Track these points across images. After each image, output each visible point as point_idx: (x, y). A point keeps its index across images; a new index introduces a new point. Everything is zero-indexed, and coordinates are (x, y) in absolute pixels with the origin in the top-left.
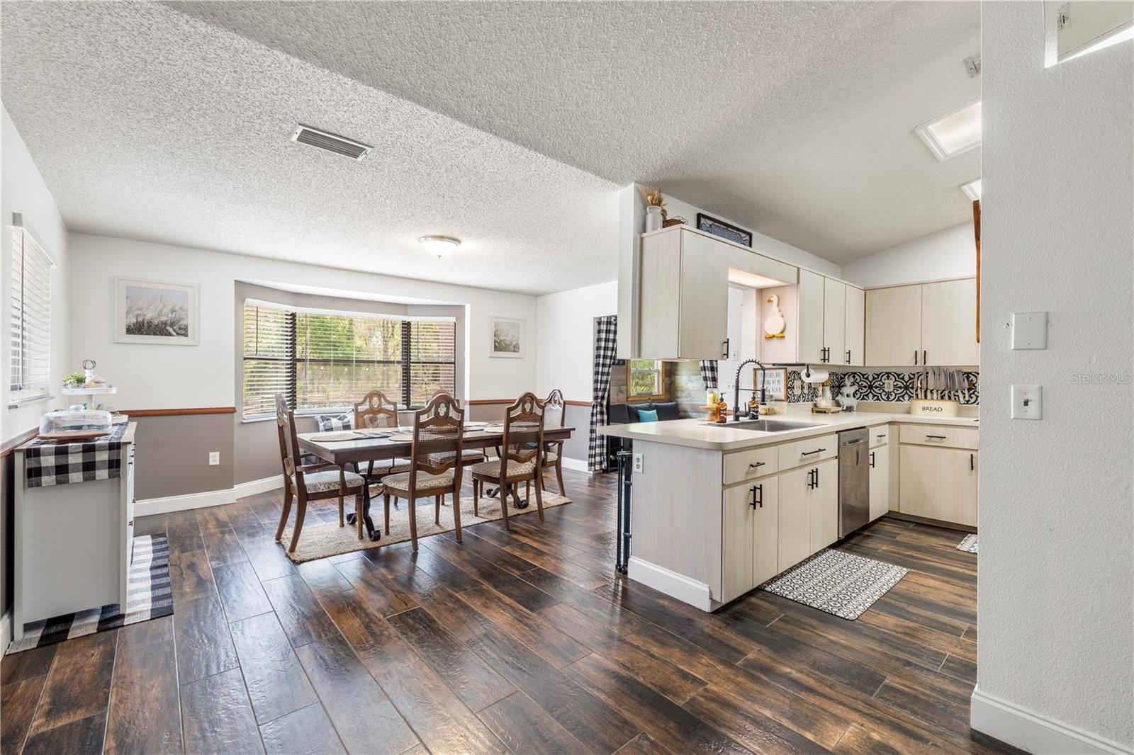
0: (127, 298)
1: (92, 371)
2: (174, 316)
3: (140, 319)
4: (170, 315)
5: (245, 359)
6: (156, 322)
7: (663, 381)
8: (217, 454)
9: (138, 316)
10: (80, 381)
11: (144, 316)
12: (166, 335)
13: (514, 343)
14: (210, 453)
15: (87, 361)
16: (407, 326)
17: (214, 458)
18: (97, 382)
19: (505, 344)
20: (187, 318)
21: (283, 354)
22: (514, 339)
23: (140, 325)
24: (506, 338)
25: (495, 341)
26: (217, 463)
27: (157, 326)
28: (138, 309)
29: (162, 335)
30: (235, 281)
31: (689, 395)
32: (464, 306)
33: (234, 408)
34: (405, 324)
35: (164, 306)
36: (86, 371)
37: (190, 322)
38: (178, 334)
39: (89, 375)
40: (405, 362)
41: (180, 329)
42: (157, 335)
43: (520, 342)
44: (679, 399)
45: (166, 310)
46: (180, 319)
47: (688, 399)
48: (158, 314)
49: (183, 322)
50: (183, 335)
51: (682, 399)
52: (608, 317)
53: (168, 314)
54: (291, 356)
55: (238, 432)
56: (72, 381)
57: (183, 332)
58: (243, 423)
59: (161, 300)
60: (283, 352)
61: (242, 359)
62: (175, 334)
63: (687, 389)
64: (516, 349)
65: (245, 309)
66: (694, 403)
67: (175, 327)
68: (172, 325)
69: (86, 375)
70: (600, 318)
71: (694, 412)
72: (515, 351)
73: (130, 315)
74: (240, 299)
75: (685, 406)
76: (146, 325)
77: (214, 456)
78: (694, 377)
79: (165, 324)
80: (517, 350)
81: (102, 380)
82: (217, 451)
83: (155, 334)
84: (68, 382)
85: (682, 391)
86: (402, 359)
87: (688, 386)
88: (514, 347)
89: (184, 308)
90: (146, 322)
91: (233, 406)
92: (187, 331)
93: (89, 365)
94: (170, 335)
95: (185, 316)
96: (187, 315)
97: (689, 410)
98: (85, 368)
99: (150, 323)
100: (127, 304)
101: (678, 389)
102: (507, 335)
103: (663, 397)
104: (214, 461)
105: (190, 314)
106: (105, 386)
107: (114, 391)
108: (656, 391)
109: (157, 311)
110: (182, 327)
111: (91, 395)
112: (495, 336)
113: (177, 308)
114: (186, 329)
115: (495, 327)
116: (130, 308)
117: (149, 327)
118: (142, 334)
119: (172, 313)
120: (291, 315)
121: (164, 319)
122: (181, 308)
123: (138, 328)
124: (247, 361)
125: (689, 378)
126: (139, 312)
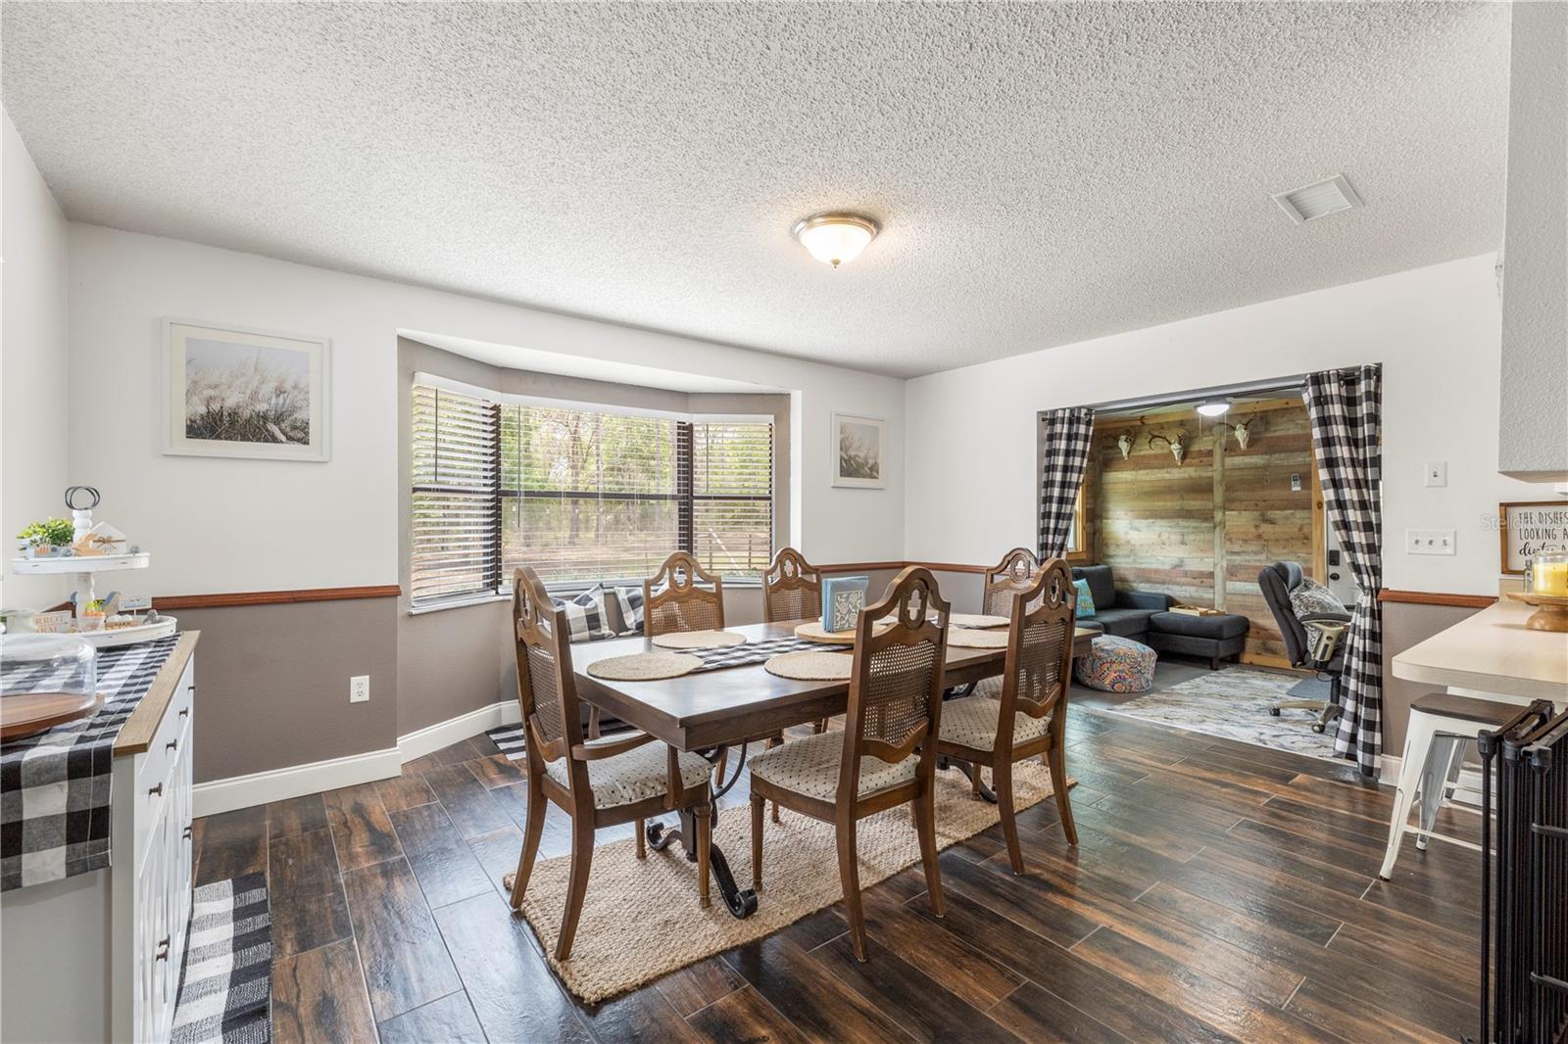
0: (189, 362)
1: (90, 512)
2: (281, 400)
3: (215, 407)
4: (273, 401)
5: (415, 490)
6: (246, 414)
7: (1084, 528)
8: (365, 679)
9: (209, 400)
10: (60, 538)
11: (223, 400)
12: (267, 441)
13: (871, 462)
14: (352, 678)
15: (75, 489)
16: (686, 433)
17: (360, 688)
18: (104, 541)
19: (857, 463)
20: (308, 406)
21: (480, 482)
22: (871, 454)
23: (214, 419)
24: (858, 453)
25: (842, 458)
26: (366, 697)
27: (248, 421)
28: (210, 387)
29: (258, 440)
30: (401, 339)
31: (1133, 552)
32: (789, 394)
33: (398, 586)
34: (684, 428)
35: (263, 381)
36: (75, 513)
37: (313, 415)
38: (290, 439)
39: (80, 523)
40: (683, 497)
41: (294, 428)
42: (249, 440)
43: (879, 461)
44: (1111, 560)
45: (268, 389)
46: (294, 409)
47: (1131, 560)
48: (251, 398)
49: (299, 415)
50: (299, 440)
51: (1118, 560)
52: (1072, 410)
53: (270, 399)
54: (492, 485)
55: (404, 633)
56: (37, 537)
57: (299, 434)
58: (411, 615)
59: (256, 370)
60: (477, 477)
61: (411, 490)
62: (284, 438)
63: (1128, 542)
64: (872, 472)
65: (415, 393)
66: (1143, 566)
67: (283, 425)
68: (278, 419)
69: (75, 524)
70: (1054, 412)
71: (1141, 582)
72: (872, 477)
73: (195, 399)
74: (407, 374)
75: (1122, 572)
76: (226, 418)
77: (360, 685)
78: (1143, 521)
79: (265, 418)
80: (875, 474)
81: (117, 535)
82: (366, 674)
83: (244, 438)
84: (27, 541)
85: (1118, 546)
86: (679, 491)
87: (1129, 537)
88: (871, 469)
89: (302, 386)
90: (225, 413)
91: (397, 584)
92: (307, 434)
93: (83, 498)
94: (275, 440)
95: (304, 403)
96: (306, 400)
97: (1131, 577)
98: (71, 506)
99: (234, 414)
100: (187, 375)
101: (1110, 542)
102: (859, 447)
103: (1084, 557)
104: (360, 694)
105: (313, 397)
106: (122, 549)
107: (142, 561)
108: (1072, 546)
109: (248, 392)
110: (299, 424)
111: (88, 573)
112: (841, 449)
113: (288, 386)
114: (304, 428)
115: (841, 433)
116: (195, 383)
117: (232, 423)
118: (218, 437)
119: (278, 396)
120: (491, 409)
121: (262, 407)
122: (295, 387)
123: (210, 426)
124: (419, 494)
125: (1131, 524)
126: (212, 393)
